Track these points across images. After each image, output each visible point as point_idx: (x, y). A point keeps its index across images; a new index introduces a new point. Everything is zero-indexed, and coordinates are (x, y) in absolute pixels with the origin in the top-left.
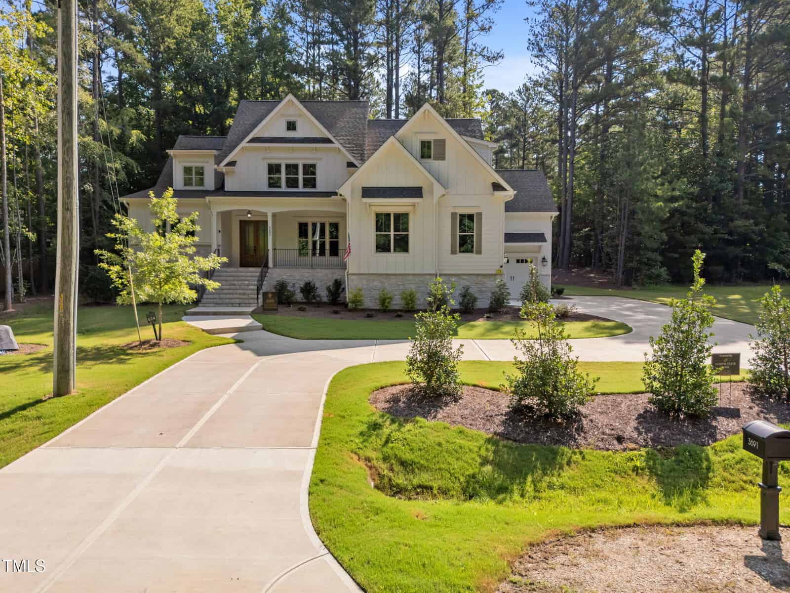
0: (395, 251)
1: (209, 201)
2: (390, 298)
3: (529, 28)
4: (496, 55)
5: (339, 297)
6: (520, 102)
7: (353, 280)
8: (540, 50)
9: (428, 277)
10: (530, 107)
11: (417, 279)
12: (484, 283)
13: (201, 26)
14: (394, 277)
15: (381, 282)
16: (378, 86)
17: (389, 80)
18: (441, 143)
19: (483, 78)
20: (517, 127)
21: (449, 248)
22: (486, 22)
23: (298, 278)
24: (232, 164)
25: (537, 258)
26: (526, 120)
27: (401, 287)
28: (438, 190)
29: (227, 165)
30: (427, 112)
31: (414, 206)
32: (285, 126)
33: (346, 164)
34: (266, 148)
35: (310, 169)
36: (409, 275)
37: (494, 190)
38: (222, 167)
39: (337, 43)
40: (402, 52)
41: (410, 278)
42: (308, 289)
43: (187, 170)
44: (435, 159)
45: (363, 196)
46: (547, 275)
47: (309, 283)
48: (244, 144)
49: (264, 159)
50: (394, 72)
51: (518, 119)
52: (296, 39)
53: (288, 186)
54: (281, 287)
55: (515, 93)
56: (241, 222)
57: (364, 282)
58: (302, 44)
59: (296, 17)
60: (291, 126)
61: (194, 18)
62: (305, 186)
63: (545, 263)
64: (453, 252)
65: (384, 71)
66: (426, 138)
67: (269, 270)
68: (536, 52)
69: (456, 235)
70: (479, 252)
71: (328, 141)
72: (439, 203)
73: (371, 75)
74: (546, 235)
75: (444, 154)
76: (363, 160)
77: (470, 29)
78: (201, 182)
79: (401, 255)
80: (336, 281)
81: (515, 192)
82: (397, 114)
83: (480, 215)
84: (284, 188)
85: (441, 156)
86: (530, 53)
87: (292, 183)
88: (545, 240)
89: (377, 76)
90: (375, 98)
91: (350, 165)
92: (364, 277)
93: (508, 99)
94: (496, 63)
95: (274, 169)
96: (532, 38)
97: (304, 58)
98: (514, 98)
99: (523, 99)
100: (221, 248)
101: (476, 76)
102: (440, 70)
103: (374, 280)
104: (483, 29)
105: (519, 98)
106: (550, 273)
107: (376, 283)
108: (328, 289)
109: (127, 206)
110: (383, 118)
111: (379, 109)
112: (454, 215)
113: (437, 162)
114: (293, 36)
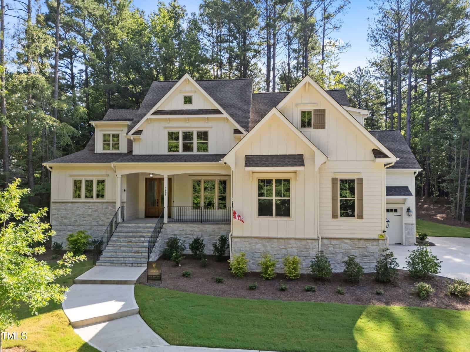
0: (277, 215)
1: (115, 167)
2: (273, 265)
3: (368, 26)
4: (345, 45)
5: (224, 253)
6: (355, 79)
7: (236, 243)
8: (377, 41)
9: (309, 241)
10: (362, 82)
11: (299, 243)
12: (367, 247)
13: (139, 33)
14: (276, 240)
15: (264, 245)
16: (260, 71)
17: (268, 66)
18: (321, 113)
19: (338, 61)
20: (354, 95)
21: (330, 212)
22: (338, 22)
23: (189, 232)
24: (139, 132)
25: (402, 208)
26: (360, 91)
27: (283, 251)
28: (320, 158)
29: (135, 133)
30: (307, 84)
31: (296, 172)
32: (182, 100)
33: (233, 131)
34: (166, 119)
35: (203, 136)
36: (290, 239)
37: (375, 157)
38: (131, 136)
39: (232, 42)
40: (278, 46)
41: (292, 242)
42: (197, 244)
43: (106, 138)
44: (316, 127)
45: (246, 165)
46: (412, 224)
47: (198, 239)
48: (148, 116)
49: (165, 128)
50: (272, 60)
51: (354, 90)
52: (205, 41)
53: (184, 151)
54: (173, 244)
55: (352, 73)
56: (146, 179)
57: (248, 245)
58: (209, 45)
59: (205, 27)
60: (188, 100)
61: (133, 28)
62: (198, 150)
63: (410, 213)
64: (334, 216)
65: (264, 60)
66: (307, 108)
67: (164, 226)
68: (373, 43)
69: (337, 199)
70: (361, 217)
71: (218, 112)
72: (320, 169)
73: (255, 64)
74: (410, 189)
75: (324, 123)
76: (247, 128)
77: (326, 28)
78: (116, 146)
79: (283, 220)
80: (222, 237)
81: (398, 159)
82: (274, 89)
83: (360, 180)
84: (181, 152)
85: (321, 125)
86: (369, 43)
87: (187, 148)
88: (410, 194)
89: (260, 65)
90: (258, 79)
91: (237, 132)
92: (247, 240)
93: (347, 77)
94: (344, 51)
95: (173, 136)
96: (370, 33)
97: (210, 53)
98: (351, 76)
99: (358, 77)
100: (125, 205)
101: (333, 59)
102: (305, 57)
103: (256, 243)
104: (335, 28)
105: (355, 76)
106: (414, 222)
107: (258, 246)
108: (215, 245)
109: (50, 169)
110: (264, 92)
111: (261, 86)
112: (334, 180)
113: (317, 131)
114: (203, 39)
